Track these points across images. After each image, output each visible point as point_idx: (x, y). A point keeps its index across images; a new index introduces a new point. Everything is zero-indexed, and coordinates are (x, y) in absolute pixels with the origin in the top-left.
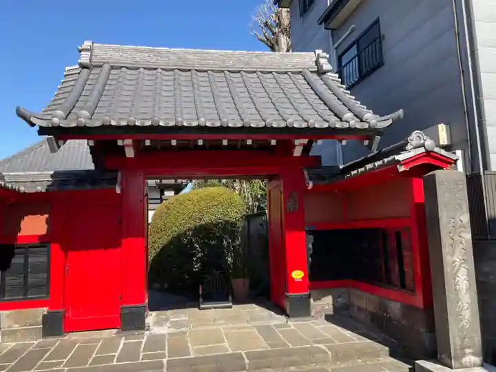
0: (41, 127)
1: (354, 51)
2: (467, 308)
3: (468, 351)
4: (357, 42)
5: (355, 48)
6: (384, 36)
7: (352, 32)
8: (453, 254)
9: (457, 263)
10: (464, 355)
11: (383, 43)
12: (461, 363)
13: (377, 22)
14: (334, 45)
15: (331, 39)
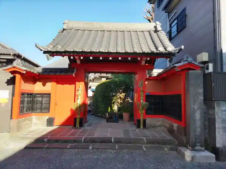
0: (44, 51)
1: (176, 21)
2: (199, 127)
3: (198, 144)
4: (177, 18)
5: (176, 20)
6: (187, 15)
7: (175, 14)
8: (194, 105)
9: (196, 109)
10: (196, 146)
11: (187, 18)
12: (195, 149)
13: (184, 10)
14: (169, 19)
15: (168, 17)
